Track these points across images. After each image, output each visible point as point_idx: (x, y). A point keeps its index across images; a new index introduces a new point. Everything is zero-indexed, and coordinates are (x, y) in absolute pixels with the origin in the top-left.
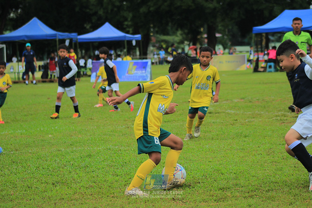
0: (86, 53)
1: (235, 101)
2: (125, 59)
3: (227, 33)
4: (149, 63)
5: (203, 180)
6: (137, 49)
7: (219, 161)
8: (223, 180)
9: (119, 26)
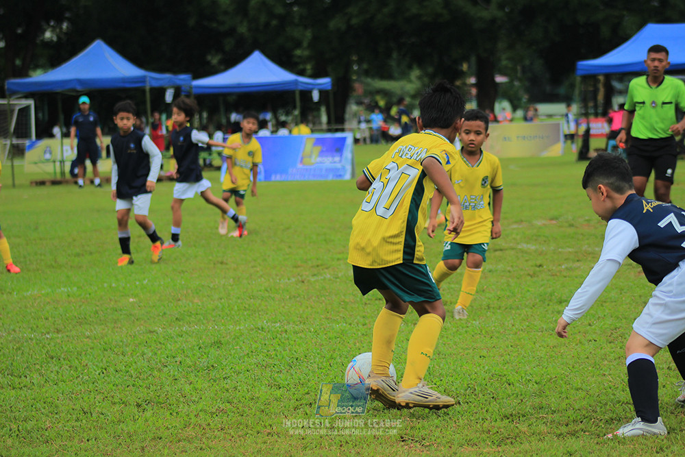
0: (210, 118)
1: (539, 223)
2: (296, 131)
3: (519, 75)
4: (350, 141)
5: (467, 397)
6: (323, 110)
7: (502, 356)
8: (512, 397)
9: (282, 59)
